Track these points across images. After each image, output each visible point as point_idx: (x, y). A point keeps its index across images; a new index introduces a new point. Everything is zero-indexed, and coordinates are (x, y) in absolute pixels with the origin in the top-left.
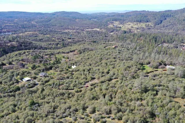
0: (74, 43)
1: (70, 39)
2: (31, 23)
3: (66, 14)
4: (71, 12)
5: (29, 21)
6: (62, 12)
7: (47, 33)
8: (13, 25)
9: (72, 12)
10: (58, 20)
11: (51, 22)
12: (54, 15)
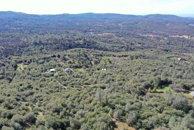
0: (141, 49)
1: (140, 44)
2: (118, 25)
3: (160, 17)
4: (166, 15)
5: (117, 23)
6: (156, 14)
7: (122, 36)
8: (101, 25)
9: (168, 15)
10: (145, 24)
11: (137, 24)
12: (146, 17)
